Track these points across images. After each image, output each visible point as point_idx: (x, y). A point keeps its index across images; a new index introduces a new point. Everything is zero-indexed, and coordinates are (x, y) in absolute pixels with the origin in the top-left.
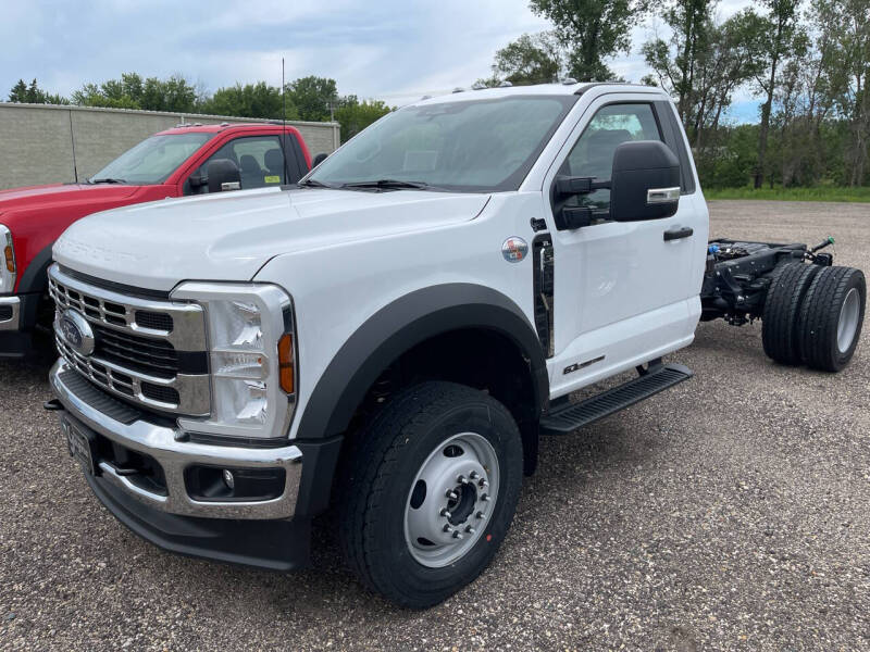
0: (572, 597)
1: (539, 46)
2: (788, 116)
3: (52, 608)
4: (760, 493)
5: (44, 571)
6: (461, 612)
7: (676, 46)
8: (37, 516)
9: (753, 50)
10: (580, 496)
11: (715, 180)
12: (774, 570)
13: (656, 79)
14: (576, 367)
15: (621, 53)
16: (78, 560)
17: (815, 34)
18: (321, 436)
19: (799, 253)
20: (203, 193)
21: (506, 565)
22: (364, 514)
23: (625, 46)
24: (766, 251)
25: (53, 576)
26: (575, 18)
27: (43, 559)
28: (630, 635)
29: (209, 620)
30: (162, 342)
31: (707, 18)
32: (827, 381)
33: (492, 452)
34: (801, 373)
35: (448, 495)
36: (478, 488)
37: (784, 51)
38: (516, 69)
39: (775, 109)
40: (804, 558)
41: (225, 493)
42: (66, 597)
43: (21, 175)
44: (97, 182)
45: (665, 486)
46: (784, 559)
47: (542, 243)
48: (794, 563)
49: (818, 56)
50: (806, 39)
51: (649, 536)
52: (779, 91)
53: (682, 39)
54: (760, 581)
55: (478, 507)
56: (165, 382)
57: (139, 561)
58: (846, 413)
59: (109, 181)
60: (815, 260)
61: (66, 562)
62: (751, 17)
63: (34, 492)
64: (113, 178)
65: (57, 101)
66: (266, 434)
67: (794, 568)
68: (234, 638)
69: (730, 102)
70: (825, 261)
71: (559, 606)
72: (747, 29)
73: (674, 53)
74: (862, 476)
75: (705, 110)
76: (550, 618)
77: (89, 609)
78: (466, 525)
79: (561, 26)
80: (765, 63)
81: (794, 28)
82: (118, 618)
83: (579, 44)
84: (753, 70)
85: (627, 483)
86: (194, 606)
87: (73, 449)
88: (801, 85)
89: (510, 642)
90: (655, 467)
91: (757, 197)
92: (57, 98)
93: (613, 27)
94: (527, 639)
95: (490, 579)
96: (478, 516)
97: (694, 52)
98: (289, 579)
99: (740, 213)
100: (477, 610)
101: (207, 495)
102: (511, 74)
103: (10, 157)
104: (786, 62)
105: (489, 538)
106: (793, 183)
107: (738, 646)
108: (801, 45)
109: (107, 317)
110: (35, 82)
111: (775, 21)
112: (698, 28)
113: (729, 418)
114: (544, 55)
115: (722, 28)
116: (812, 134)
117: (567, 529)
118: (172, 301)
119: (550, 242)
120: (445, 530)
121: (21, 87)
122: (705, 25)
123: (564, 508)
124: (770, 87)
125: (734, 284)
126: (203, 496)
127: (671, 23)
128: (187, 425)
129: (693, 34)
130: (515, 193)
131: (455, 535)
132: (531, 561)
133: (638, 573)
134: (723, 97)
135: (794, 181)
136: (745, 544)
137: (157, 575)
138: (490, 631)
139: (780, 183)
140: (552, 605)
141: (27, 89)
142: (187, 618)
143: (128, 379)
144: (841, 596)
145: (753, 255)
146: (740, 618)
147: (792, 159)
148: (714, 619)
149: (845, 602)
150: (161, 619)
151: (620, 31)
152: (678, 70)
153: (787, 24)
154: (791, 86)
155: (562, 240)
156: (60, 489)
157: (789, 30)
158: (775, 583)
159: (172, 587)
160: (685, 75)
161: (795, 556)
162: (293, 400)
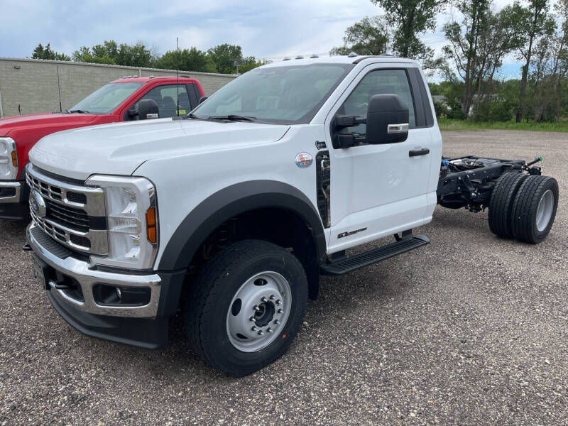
0: (332, 373)
1: (375, 26)
2: (538, 74)
3: (21, 367)
4: (465, 317)
5: (19, 346)
6: (262, 379)
7: (465, 27)
8: (20, 314)
9: (518, 31)
10: (351, 315)
11: (489, 117)
12: (461, 363)
13: (452, 48)
14: (347, 234)
15: (429, 31)
16: (40, 341)
17: (560, 21)
18: (172, 269)
19: (519, 166)
20: (135, 120)
21: (296, 354)
22: (200, 317)
23: (432, 26)
24: (498, 164)
25: (24, 349)
26: (399, 7)
27: (20, 339)
28: (362, 397)
29: (112, 378)
30: (80, 210)
31: (487, 8)
32: (528, 249)
33: (286, 283)
34: (512, 244)
35: (254, 308)
36: (276, 305)
37: (538, 30)
38: (358, 41)
39: (532, 70)
40: (482, 357)
41: (117, 301)
42: (30, 361)
43: (38, 105)
44: (72, 112)
45: (406, 311)
46: (469, 357)
47: (323, 157)
48: (475, 360)
49: (562, 34)
50: (553, 23)
51: (388, 340)
52: (534, 57)
53: (470, 21)
54: (450, 369)
55: (276, 316)
56: (83, 234)
57: (76, 342)
58: (535, 269)
59: (79, 112)
60: (529, 170)
61: (33, 342)
62: (517, 8)
63: (20, 300)
64: (81, 110)
65: (62, 58)
66: (140, 267)
67: (474, 363)
68: (124, 388)
69: (501, 64)
70: (536, 172)
71: (323, 378)
72: (514, 16)
73: (464, 31)
74: (535, 309)
75: (484, 70)
76: (316, 385)
77: (43, 369)
78: (267, 327)
79: (389, 12)
80: (525, 39)
81: (545, 16)
82: (59, 375)
83: (401, 24)
84: (517, 44)
85: (382, 308)
86: (104, 370)
87: (36, 274)
88: (549, 54)
89: (288, 398)
90: (403, 299)
91: (516, 128)
92: (63, 56)
93: (424, 13)
94: (299, 396)
95: (284, 361)
96: (275, 322)
97: (478, 31)
98: (163, 356)
99: (503, 139)
100: (272, 379)
101: (106, 301)
102: (355, 44)
103: (31, 93)
104: (539, 38)
105: (284, 336)
106: (542, 119)
107: (427, 407)
108: (550, 27)
109: (52, 195)
110: (49, 45)
111: (533, 11)
112: (481, 15)
113: (458, 271)
114: (378, 31)
115: (497, 15)
116: (555, 87)
117: (338, 334)
118: (87, 186)
119: (328, 156)
120: (253, 329)
121: (40, 48)
122: (486, 13)
123: (339, 322)
124: (528, 55)
125: (470, 185)
126: (103, 302)
127: (463, 11)
128: (96, 260)
129: (478, 19)
130: (306, 125)
131: (259, 333)
132: (311, 352)
133: (376, 361)
134: (497, 61)
135: (542, 118)
136: (447, 347)
137: (85, 351)
138: (277, 391)
139: (533, 119)
140: (318, 378)
141: (44, 50)
142: (99, 376)
143: (63, 232)
144: (500, 381)
145: (487, 167)
146: (432, 390)
147: (541, 104)
148: (416, 390)
149: (502, 385)
150: (83, 376)
151: (428, 16)
152: (467, 42)
153: (541, 13)
154: (542, 55)
155: (336, 155)
156: (36, 300)
157: (542, 17)
158: (460, 371)
159: (93, 358)
160: (471, 45)
161: (476, 356)
162: (156, 247)
